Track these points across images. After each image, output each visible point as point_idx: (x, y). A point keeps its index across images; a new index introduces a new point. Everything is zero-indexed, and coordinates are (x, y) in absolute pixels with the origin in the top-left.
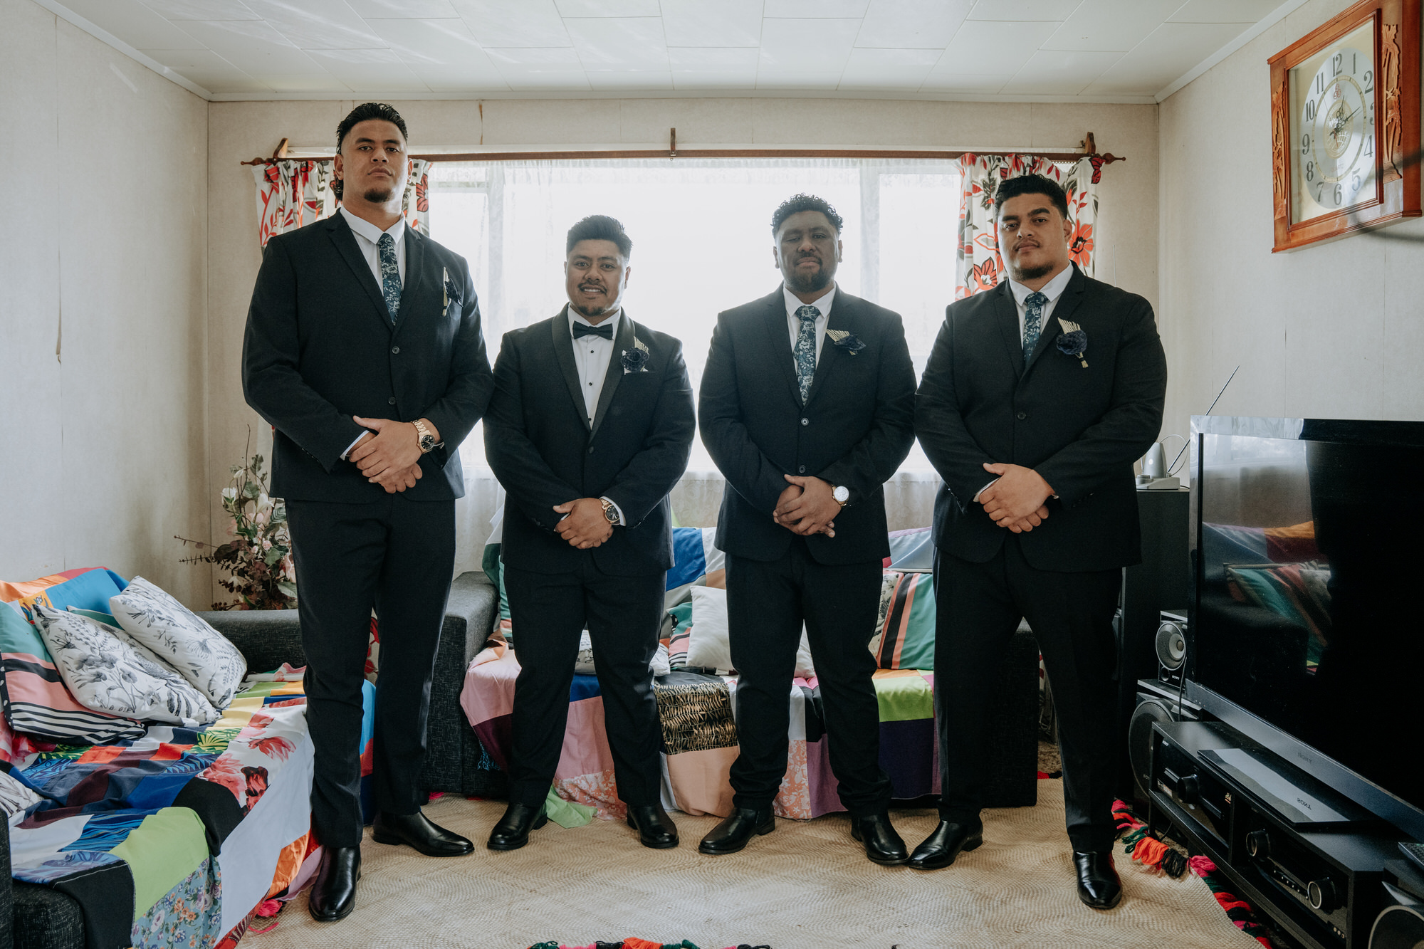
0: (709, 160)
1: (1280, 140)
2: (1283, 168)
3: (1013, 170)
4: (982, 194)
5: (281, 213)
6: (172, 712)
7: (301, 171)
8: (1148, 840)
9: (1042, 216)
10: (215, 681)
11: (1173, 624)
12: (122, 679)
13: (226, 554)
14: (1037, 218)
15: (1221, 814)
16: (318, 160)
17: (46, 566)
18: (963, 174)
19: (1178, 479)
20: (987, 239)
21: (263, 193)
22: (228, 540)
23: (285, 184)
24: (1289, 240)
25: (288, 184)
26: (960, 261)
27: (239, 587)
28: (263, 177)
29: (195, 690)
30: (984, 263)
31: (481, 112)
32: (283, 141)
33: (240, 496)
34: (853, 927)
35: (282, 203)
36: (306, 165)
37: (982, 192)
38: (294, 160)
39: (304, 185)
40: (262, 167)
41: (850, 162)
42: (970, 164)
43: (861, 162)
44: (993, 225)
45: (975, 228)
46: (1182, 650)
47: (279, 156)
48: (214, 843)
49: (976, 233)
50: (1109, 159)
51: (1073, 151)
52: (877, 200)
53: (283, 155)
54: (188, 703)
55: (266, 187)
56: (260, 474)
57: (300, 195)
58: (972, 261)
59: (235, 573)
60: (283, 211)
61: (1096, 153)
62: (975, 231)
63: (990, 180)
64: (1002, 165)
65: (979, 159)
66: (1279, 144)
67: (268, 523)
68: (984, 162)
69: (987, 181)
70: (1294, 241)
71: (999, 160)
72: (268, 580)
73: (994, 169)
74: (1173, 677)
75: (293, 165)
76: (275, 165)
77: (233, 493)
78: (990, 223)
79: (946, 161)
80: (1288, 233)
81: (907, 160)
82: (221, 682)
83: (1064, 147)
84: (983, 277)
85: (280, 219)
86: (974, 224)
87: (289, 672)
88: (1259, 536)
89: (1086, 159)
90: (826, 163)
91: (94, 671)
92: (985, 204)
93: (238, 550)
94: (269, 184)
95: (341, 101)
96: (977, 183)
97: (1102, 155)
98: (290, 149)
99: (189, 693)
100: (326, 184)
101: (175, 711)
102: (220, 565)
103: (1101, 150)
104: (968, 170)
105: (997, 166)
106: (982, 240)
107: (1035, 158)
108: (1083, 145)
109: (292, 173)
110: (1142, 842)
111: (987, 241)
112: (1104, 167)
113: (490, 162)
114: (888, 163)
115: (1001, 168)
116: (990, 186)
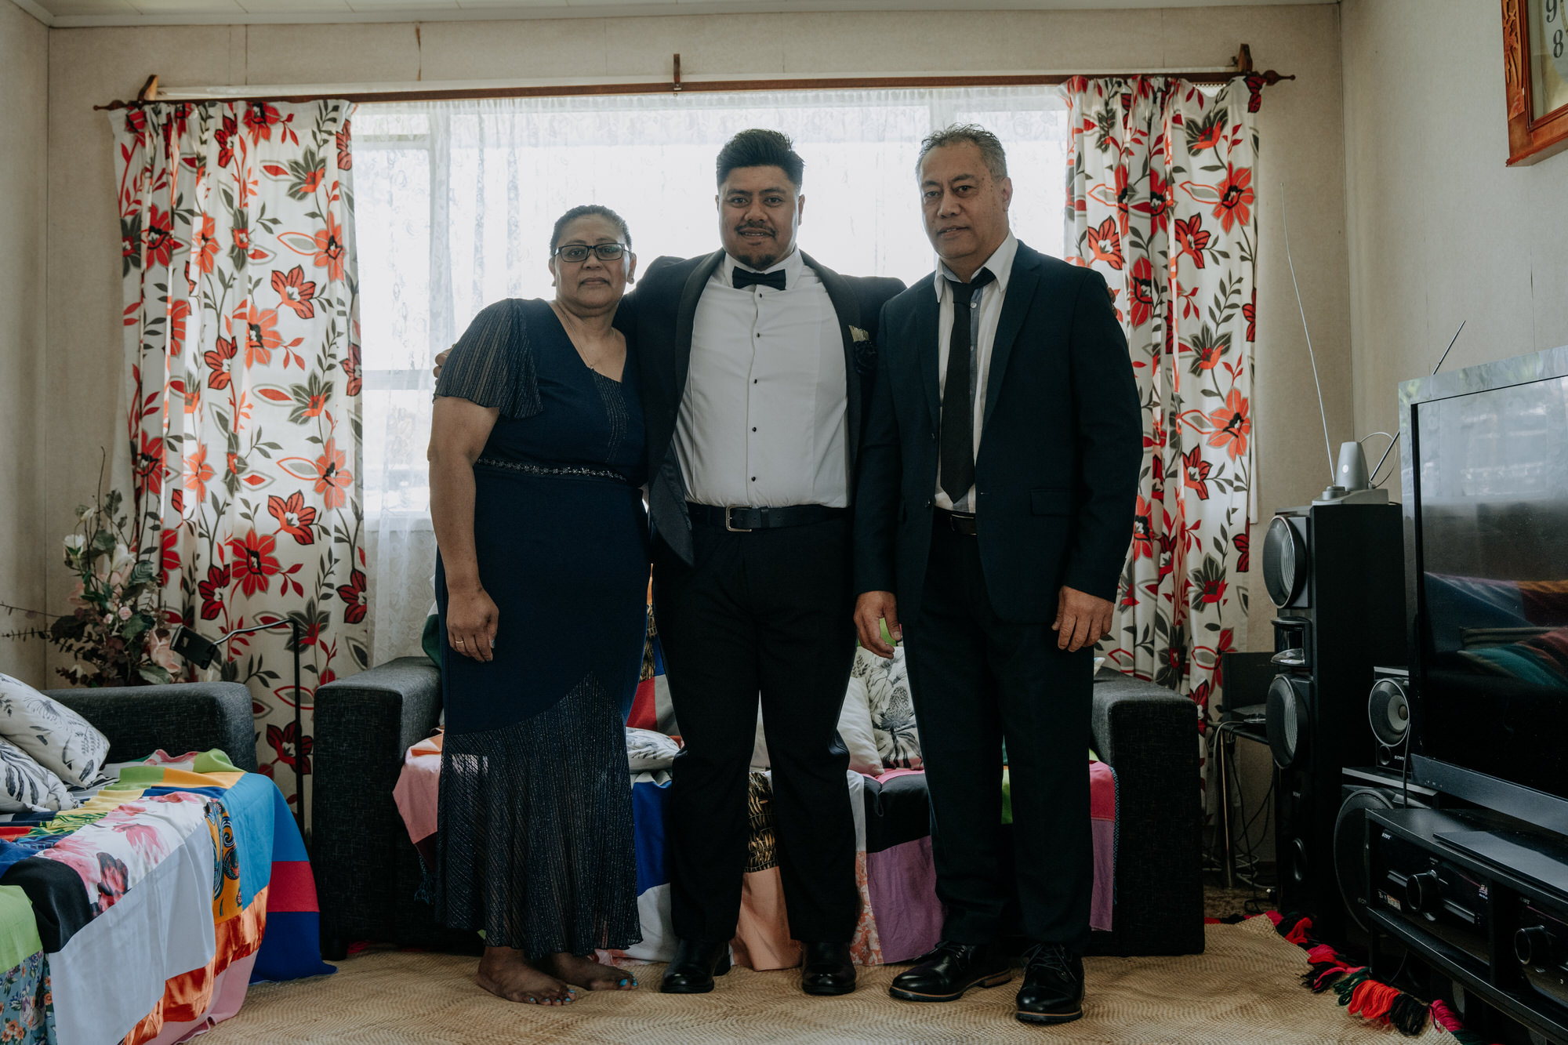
0: (726, 96)
1: (1514, 8)
2: (1519, 47)
3: (1139, 98)
4: (1096, 132)
5: (148, 174)
6: (12, 795)
7: (176, 117)
8: (1370, 985)
10: (71, 749)
11: (1391, 680)
13: (68, 629)
15: (1475, 918)
16: (199, 102)
18: (1071, 105)
20: (1105, 192)
21: (124, 149)
22: (69, 610)
23: (154, 135)
24: (1530, 143)
25: (158, 134)
26: (1070, 222)
27: (85, 677)
28: (123, 126)
29: (44, 769)
30: (1102, 225)
31: (419, 38)
32: (152, 78)
33: (88, 547)
35: (149, 161)
36: (182, 109)
37: (1097, 129)
38: (168, 102)
39: (180, 136)
40: (121, 113)
41: (916, 96)
42: (1079, 90)
43: (931, 94)
44: (1113, 173)
45: (1088, 177)
46: (1406, 717)
47: (146, 98)
49: (1089, 184)
50: (1272, 78)
51: (1222, 69)
53: (152, 96)
54: (32, 785)
55: (128, 139)
56: (116, 518)
57: (175, 150)
58: (1086, 221)
59: (80, 656)
60: (151, 171)
61: (1254, 70)
62: (1088, 182)
63: (1107, 112)
64: (1124, 90)
65: (1091, 84)
66: (1512, 14)
67: (127, 584)
68: (1100, 86)
69: (1104, 113)
70: (1538, 143)
71: (1120, 85)
72: (126, 664)
73: (1113, 96)
74: (1395, 757)
75: (165, 109)
76: (140, 109)
77: (80, 541)
78: (1109, 171)
79: (1046, 88)
80: (1528, 134)
81: (994, 88)
82: (79, 751)
83: (1211, 66)
84: (1102, 243)
85: (147, 182)
86: (1087, 172)
89: (1240, 80)
90: (883, 97)
92: (1101, 144)
93: (85, 624)
94: (132, 135)
95: (230, 25)
96: (1089, 116)
97: (1261, 73)
98: (161, 89)
99: (34, 771)
100: (209, 135)
101: (16, 794)
102: (59, 646)
103: (1259, 67)
104: (1077, 99)
105: (1116, 93)
106: (1099, 193)
107: (1169, 79)
108: (1235, 61)
109: (163, 120)
110: (1362, 989)
111: (1105, 194)
112: (1265, 90)
113: (431, 103)
114: (967, 94)
115: (1122, 95)
116: (1108, 119)
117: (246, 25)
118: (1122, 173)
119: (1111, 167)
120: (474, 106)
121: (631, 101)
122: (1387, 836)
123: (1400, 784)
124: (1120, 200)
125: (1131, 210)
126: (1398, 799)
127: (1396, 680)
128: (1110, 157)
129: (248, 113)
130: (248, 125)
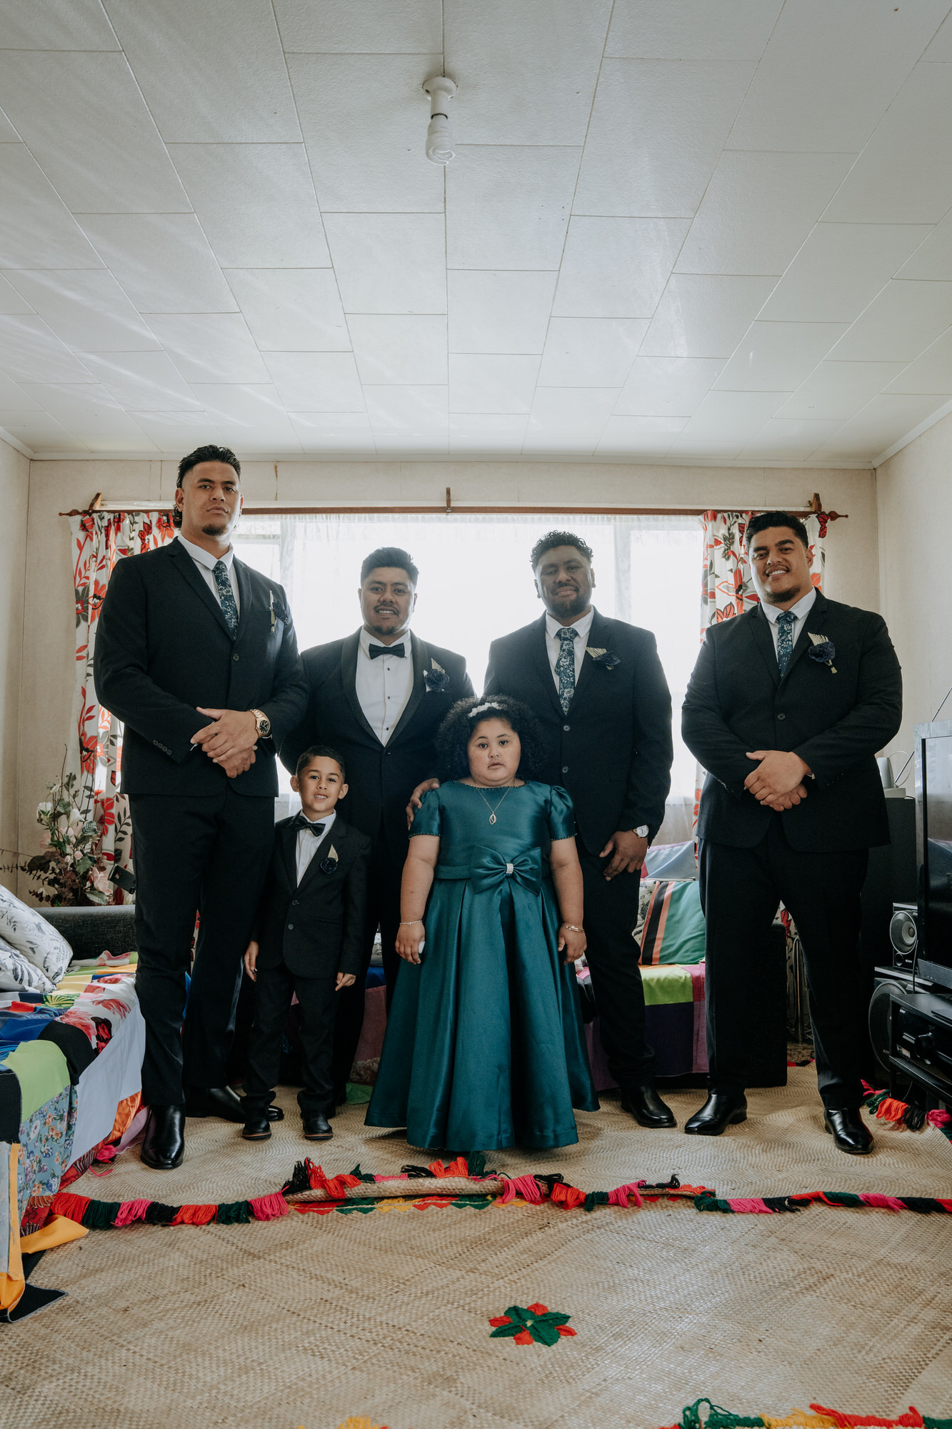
0: (480, 516)
4: (722, 547)
5: (94, 559)
6: (16, 980)
7: (114, 522)
8: (889, 1101)
9: (788, 545)
10: (49, 958)
11: (904, 912)
13: (39, 864)
14: (783, 547)
16: (130, 512)
18: (706, 529)
19: (904, 790)
20: (728, 586)
21: (78, 540)
22: (41, 852)
23: (99, 533)
25: (101, 533)
26: (704, 606)
27: (48, 897)
28: (79, 527)
29: (33, 965)
30: (726, 608)
31: (276, 472)
32: (98, 495)
33: (55, 810)
34: (633, 1170)
35: (95, 550)
36: (118, 517)
37: (723, 545)
38: (108, 511)
39: (116, 534)
40: (78, 518)
41: (605, 519)
42: (711, 520)
43: (615, 519)
44: (733, 574)
45: (717, 576)
46: (913, 936)
47: (94, 509)
48: (75, 1071)
49: (718, 581)
50: (834, 516)
51: (806, 509)
52: (629, 552)
53: (97, 507)
54: (29, 974)
55: (81, 535)
56: (72, 791)
57: (111, 542)
58: (714, 605)
59: (46, 883)
60: (96, 557)
61: (822, 511)
62: (716, 579)
63: (729, 534)
64: (740, 521)
65: (719, 516)
67: (79, 836)
68: (724, 518)
69: (727, 535)
71: (737, 517)
72: (78, 889)
73: (732, 525)
74: (906, 961)
75: (107, 516)
76: (90, 516)
77: (48, 807)
78: (730, 573)
79: (690, 518)
81: (656, 516)
82: (54, 960)
85: (93, 564)
86: (715, 573)
87: (109, 959)
89: (814, 517)
90: (583, 520)
92: (726, 555)
93: (50, 861)
94: (84, 533)
95: (151, 461)
96: (718, 536)
97: (827, 512)
98: (103, 502)
99: (29, 967)
100: (135, 534)
101: (19, 979)
102: (32, 876)
103: (826, 509)
104: (710, 525)
105: (735, 522)
106: (724, 587)
108: (811, 504)
109: (105, 523)
110: (884, 1103)
111: (727, 588)
112: (829, 523)
113: (284, 516)
114: (639, 520)
115: (739, 524)
116: (729, 539)
117: (161, 461)
118: (738, 574)
119: (731, 570)
120: (313, 518)
121: (418, 517)
122: (902, 1012)
123: (911, 978)
124: (737, 592)
125: (744, 599)
126: (909, 988)
127: (908, 913)
128: (731, 564)
129: (159, 520)
130: (159, 527)
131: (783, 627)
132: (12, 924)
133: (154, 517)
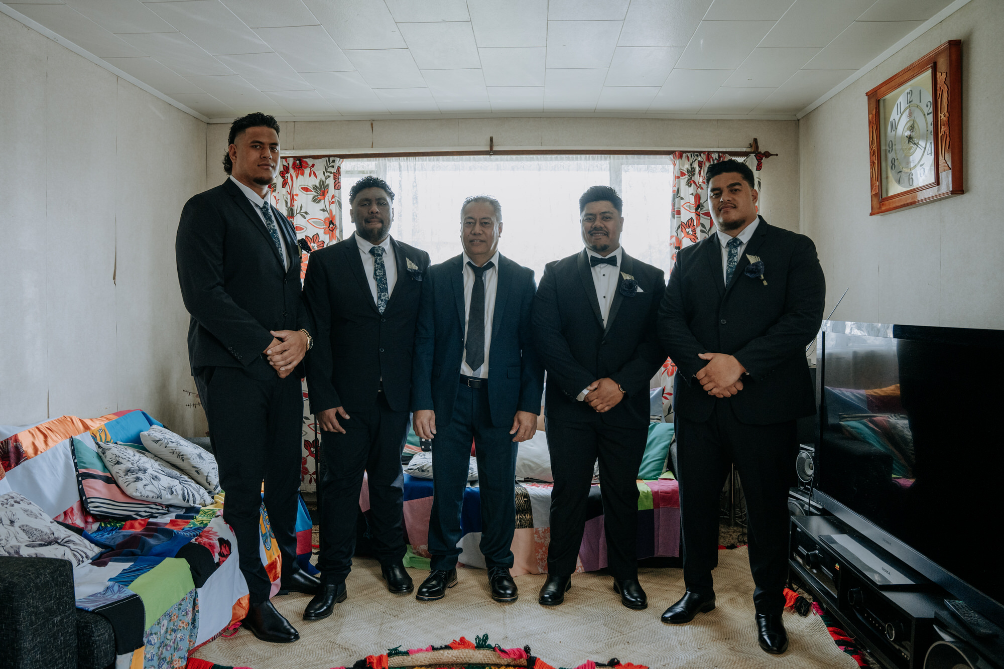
0: (514, 157)
1: (874, 144)
2: (876, 162)
3: (706, 162)
9: (737, 187)
10: (209, 476)
11: (805, 452)
12: (152, 480)
14: (733, 189)
15: (834, 578)
17: (106, 408)
18: (675, 165)
20: (690, 206)
24: (880, 208)
26: (673, 219)
30: (688, 221)
31: (372, 128)
37: (686, 176)
41: (603, 158)
42: (679, 158)
43: (610, 157)
44: (694, 197)
45: (682, 198)
46: (812, 469)
49: (682, 202)
50: (765, 155)
51: (744, 150)
52: (621, 181)
54: (193, 495)
58: (680, 220)
61: (759, 151)
63: (691, 168)
64: (699, 159)
65: (684, 155)
66: (874, 147)
68: (688, 156)
69: (690, 169)
70: (883, 208)
71: (698, 156)
73: (694, 161)
74: (807, 486)
78: (692, 196)
79: (664, 156)
80: (880, 203)
81: (639, 156)
82: (213, 477)
83: (739, 147)
84: (687, 230)
86: (681, 196)
88: (862, 395)
89: (753, 155)
90: (587, 158)
91: (135, 476)
92: (688, 184)
95: (287, 122)
96: (683, 170)
97: (762, 152)
99: (194, 488)
103: (762, 150)
104: (677, 163)
105: (696, 160)
106: (687, 206)
107: (720, 154)
108: (751, 146)
111: (690, 207)
112: (764, 160)
113: (377, 158)
114: (627, 158)
115: (698, 161)
116: (692, 172)
117: (296, 122)
118: (698, 197)
119: (692, 194)
121: (470, 158)
122: (800, 530)
123: (807, 500)
124: (696, 210)
125: (701, 215)
126: (806, 508)
127: (809, 453)
128: (692, 190)
129: (294, 163)
130: (294, 168)
131: (730, 251)
132: (181, 457)
133: (291, 161)
